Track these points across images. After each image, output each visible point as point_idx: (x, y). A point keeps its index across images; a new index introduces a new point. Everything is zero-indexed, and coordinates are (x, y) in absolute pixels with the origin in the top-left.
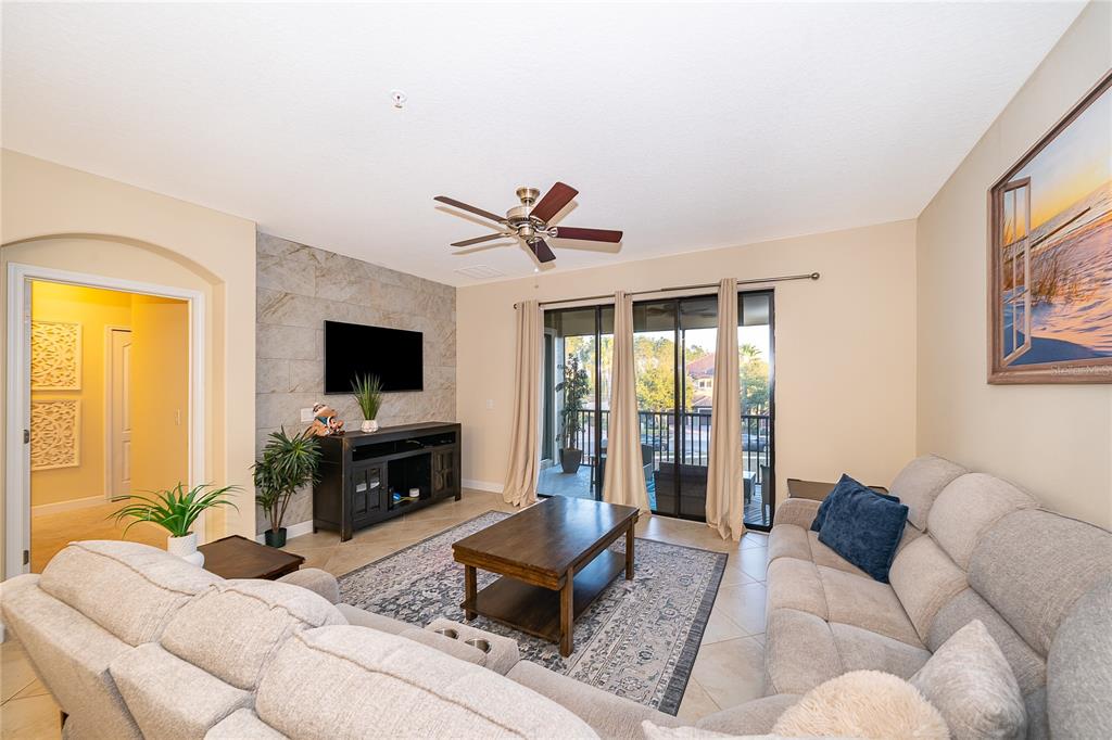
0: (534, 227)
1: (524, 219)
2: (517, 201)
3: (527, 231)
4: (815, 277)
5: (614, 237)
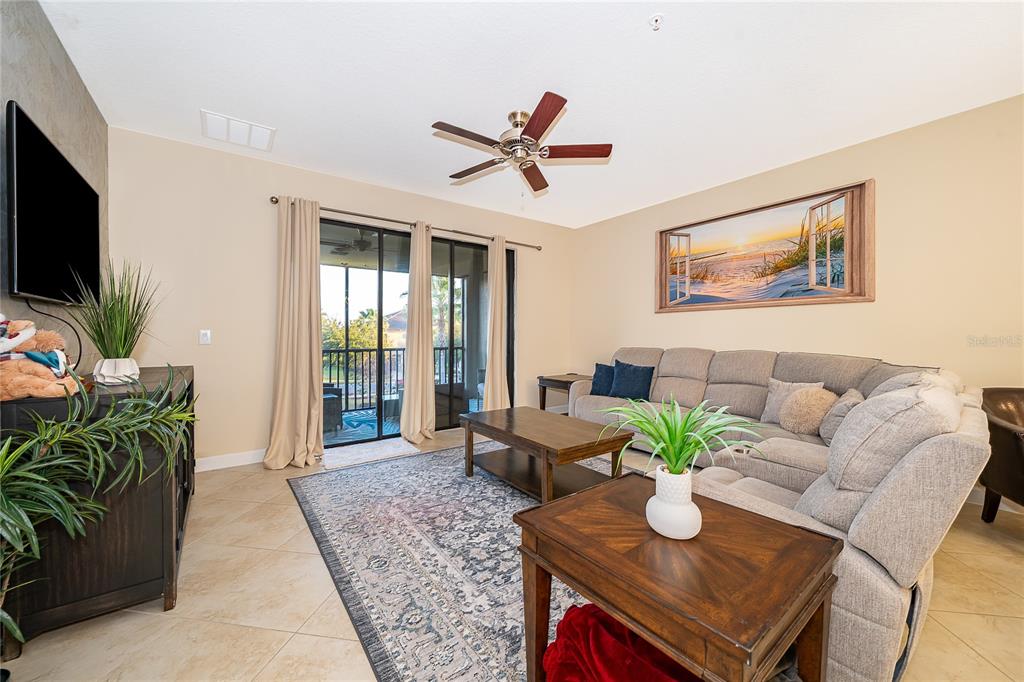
0: (527, 149)
1: (516, 141)
2: (510, 126)
3: (520, 153)
4: (539, 249)
5: (603, 151)
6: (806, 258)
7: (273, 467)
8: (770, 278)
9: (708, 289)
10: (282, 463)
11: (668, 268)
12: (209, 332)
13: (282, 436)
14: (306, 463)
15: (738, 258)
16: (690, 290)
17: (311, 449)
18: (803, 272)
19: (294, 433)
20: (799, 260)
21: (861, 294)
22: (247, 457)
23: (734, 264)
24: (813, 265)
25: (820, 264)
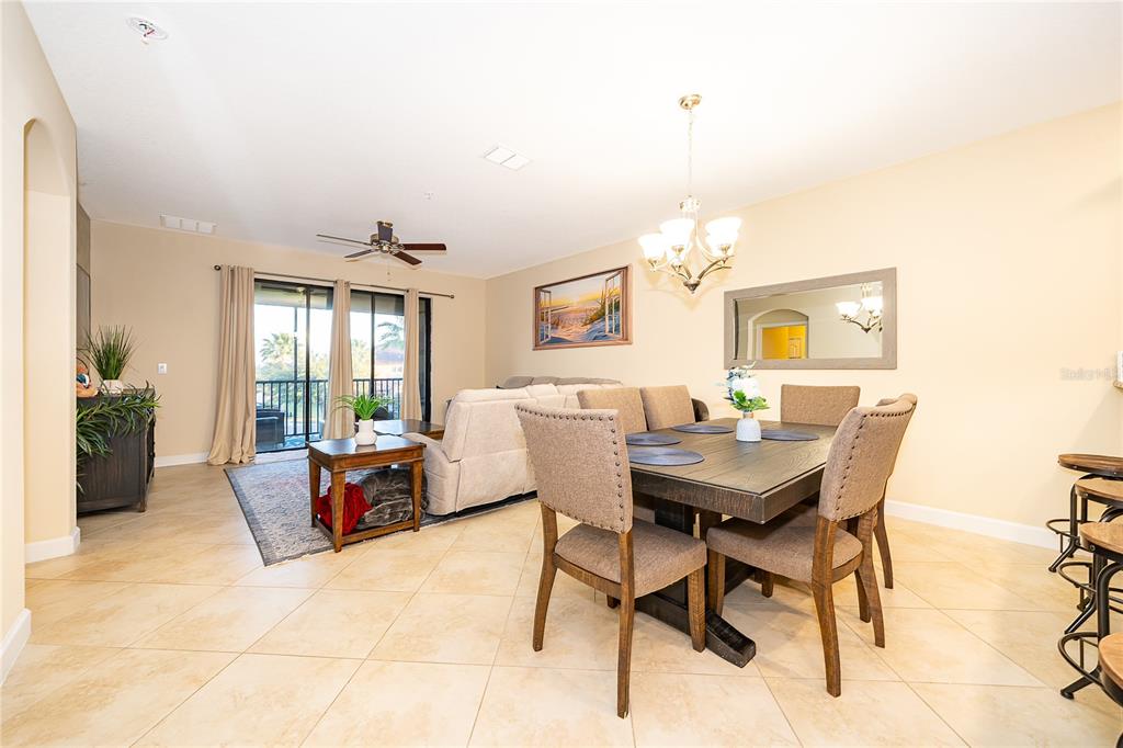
6: (604, 314)
7: (214, 463)
8: (589, 326)
9: (560, 333)
10: (222, 461)
11: (540, 315)
12: (165, 365)
13: (222, 442)
14: (241, 462)
15: (576, 311)
16: (551, 334)
17: (245, 451)
18: (602, 324)
19: (232, 440)
20: (600, 316)
21: (627, 339)
22: (194, 458)
23: (572, 316)
24: (607, 318)
25: (610, 319)
